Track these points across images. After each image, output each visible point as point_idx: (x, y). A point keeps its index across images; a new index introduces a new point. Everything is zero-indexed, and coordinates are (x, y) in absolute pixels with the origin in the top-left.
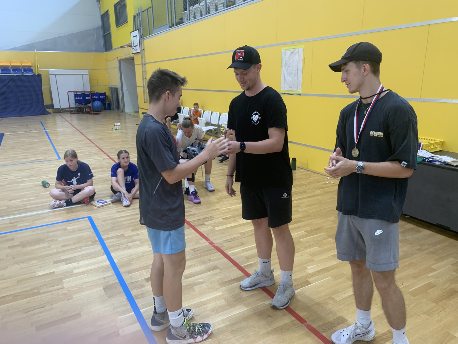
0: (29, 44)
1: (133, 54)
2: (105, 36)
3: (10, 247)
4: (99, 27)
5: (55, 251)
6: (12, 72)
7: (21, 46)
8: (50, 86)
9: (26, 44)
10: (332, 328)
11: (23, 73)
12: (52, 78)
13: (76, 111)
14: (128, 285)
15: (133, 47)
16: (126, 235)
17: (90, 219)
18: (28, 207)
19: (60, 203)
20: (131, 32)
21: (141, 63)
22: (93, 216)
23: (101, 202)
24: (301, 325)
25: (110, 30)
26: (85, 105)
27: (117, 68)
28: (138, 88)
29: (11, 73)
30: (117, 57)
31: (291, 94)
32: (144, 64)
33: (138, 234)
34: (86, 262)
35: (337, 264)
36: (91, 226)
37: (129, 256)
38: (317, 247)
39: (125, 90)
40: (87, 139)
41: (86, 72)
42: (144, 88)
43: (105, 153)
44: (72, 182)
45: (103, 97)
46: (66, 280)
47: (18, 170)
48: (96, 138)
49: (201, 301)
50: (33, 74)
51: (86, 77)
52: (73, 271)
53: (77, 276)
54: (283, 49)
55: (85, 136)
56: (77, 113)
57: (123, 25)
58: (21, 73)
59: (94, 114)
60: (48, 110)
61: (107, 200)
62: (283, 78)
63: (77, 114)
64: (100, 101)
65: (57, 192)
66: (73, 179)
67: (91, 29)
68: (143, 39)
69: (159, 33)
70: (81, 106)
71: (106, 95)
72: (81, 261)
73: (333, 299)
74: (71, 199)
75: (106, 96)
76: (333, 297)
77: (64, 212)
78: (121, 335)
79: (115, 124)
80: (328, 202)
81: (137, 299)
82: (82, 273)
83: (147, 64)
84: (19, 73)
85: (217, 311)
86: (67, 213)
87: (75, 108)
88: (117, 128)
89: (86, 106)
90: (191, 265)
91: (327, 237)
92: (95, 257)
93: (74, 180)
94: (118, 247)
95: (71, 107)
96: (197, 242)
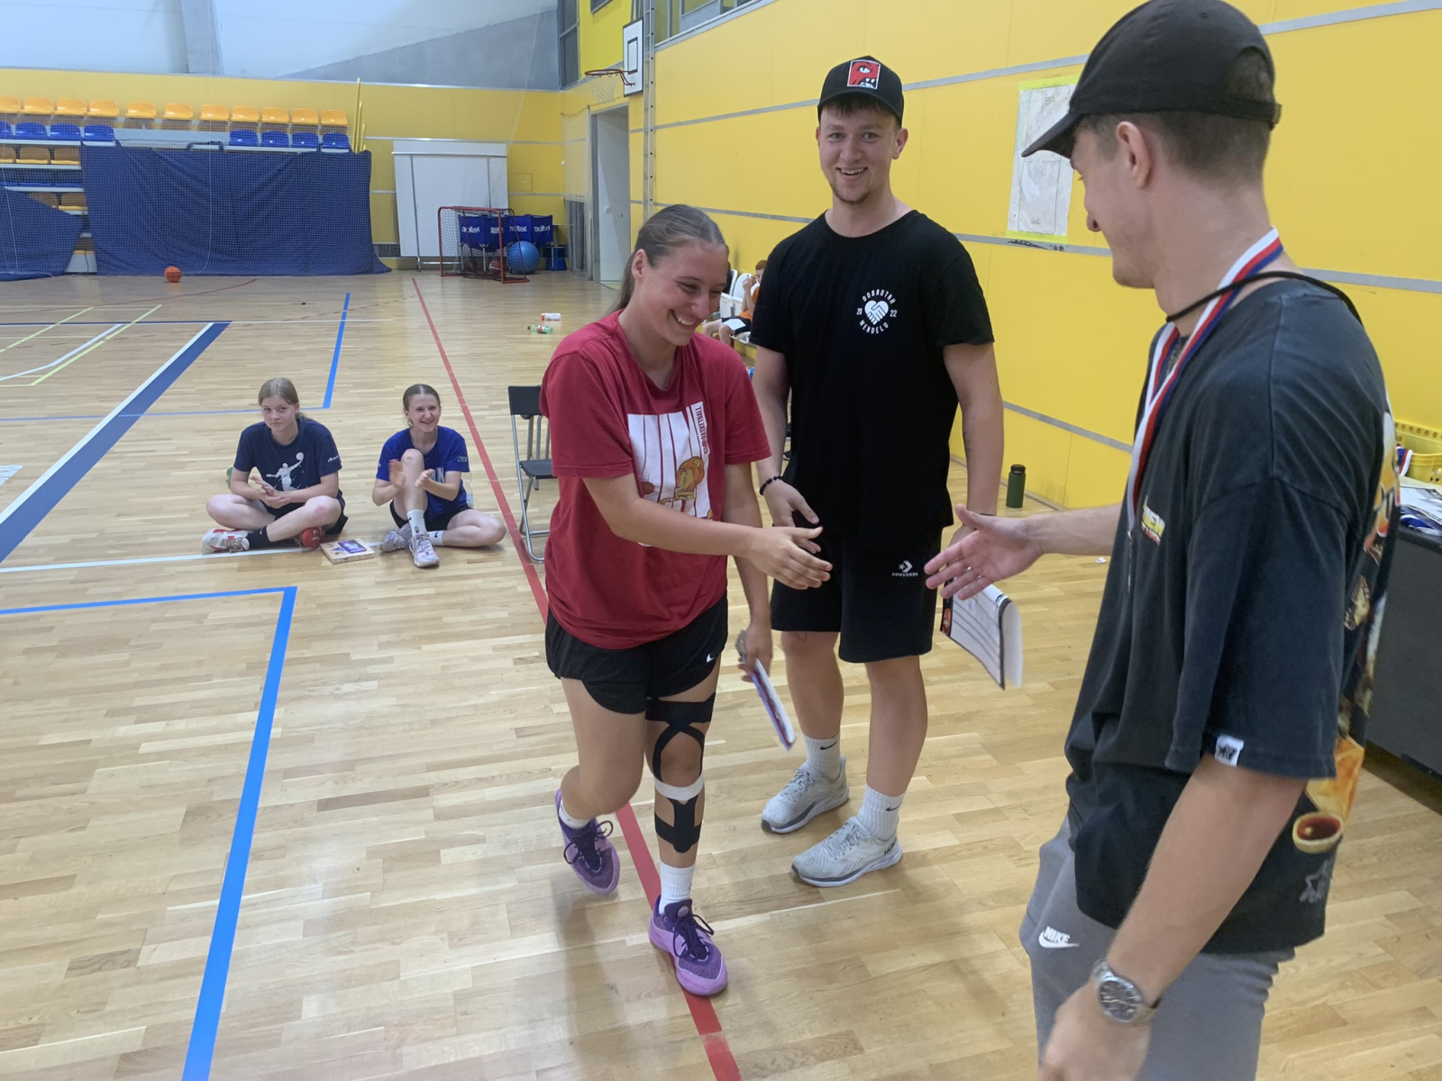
0: (347, 62)
1: (625, 96)
2: (563, 40)
3: (27, 652)
4: (549, 12)
5: (134, 677)
6: (291, 142)
7: (323, 67)
8: (395, 189)
9: (338, 60)
10: (791, 1068)
11: (319, 147)
12: (401, 166)
13: (462, 268)
14: (258, 813)
15: (626, 74)
16: (353, 658)
17: (290, 594)
18: (151, 540)
19: (231, 538)
20: (624, 27)
21: (642, 126)
22: (301, 586)
23: (347, 549)
24: (694, 1039)
25: (576, 22)
26: (486, 251)
27: (585, 139)
28: (632, 205)
29: (287, 146)
30: (589, 107)
31: (1036, 246)
32: (650, 130)
33: (390, 660)
34: (194, 724)
35: (955, 846)
36: (278, 616)
37: (321, 724)
38: (924, 778)
39: (605, 210)
40: (439, 354)
41: (501, 149)
42: (645, 207)
43: (462, 401)
44: (280, 477)
45: (543, 228)
46: (104, 769)
47: (196, 431)
48: (466, 353)
49: (434, 900)
50: (347, 151)
51: (500, 167)
52: (138, 748)
53: (143, 762)
54: (1024, 86)
55: (440, 346)
56: (461, 274)
57: (608, 5)
58: (314, 147)
59: (506, 280)
60: (385, 260)
61: (366, 545)
62: (1015, 190)
63: (460, 278)
64: (532, 242)
65: (227, 501)
66: (281, 470)
67: (525, 18)
68: (653, 51)
69: (693, 31)
70: (476, 252)
71: (554, 224)
72: (181, 718)
73: (864, 966)
74: (265, 529)
75: (552, 227)
76: (864, 959)
77: (235, 565)
78: (138, 965)
79: (547, 315)
80: (1061, 628)
81: (258, 858)
82: (161, 756)
83: (658, 131)
84: (310, 147)
85: (460, 939)
86: (240, 570)
87: (459, 257)
88: (543, 328)
89: (490, 254)
90: (481, 780)
91: (980, 746)
92: (226, 713)
93: (285, 473)
94: (310, 691)
95: (444, 255)
96: (546, 707)
